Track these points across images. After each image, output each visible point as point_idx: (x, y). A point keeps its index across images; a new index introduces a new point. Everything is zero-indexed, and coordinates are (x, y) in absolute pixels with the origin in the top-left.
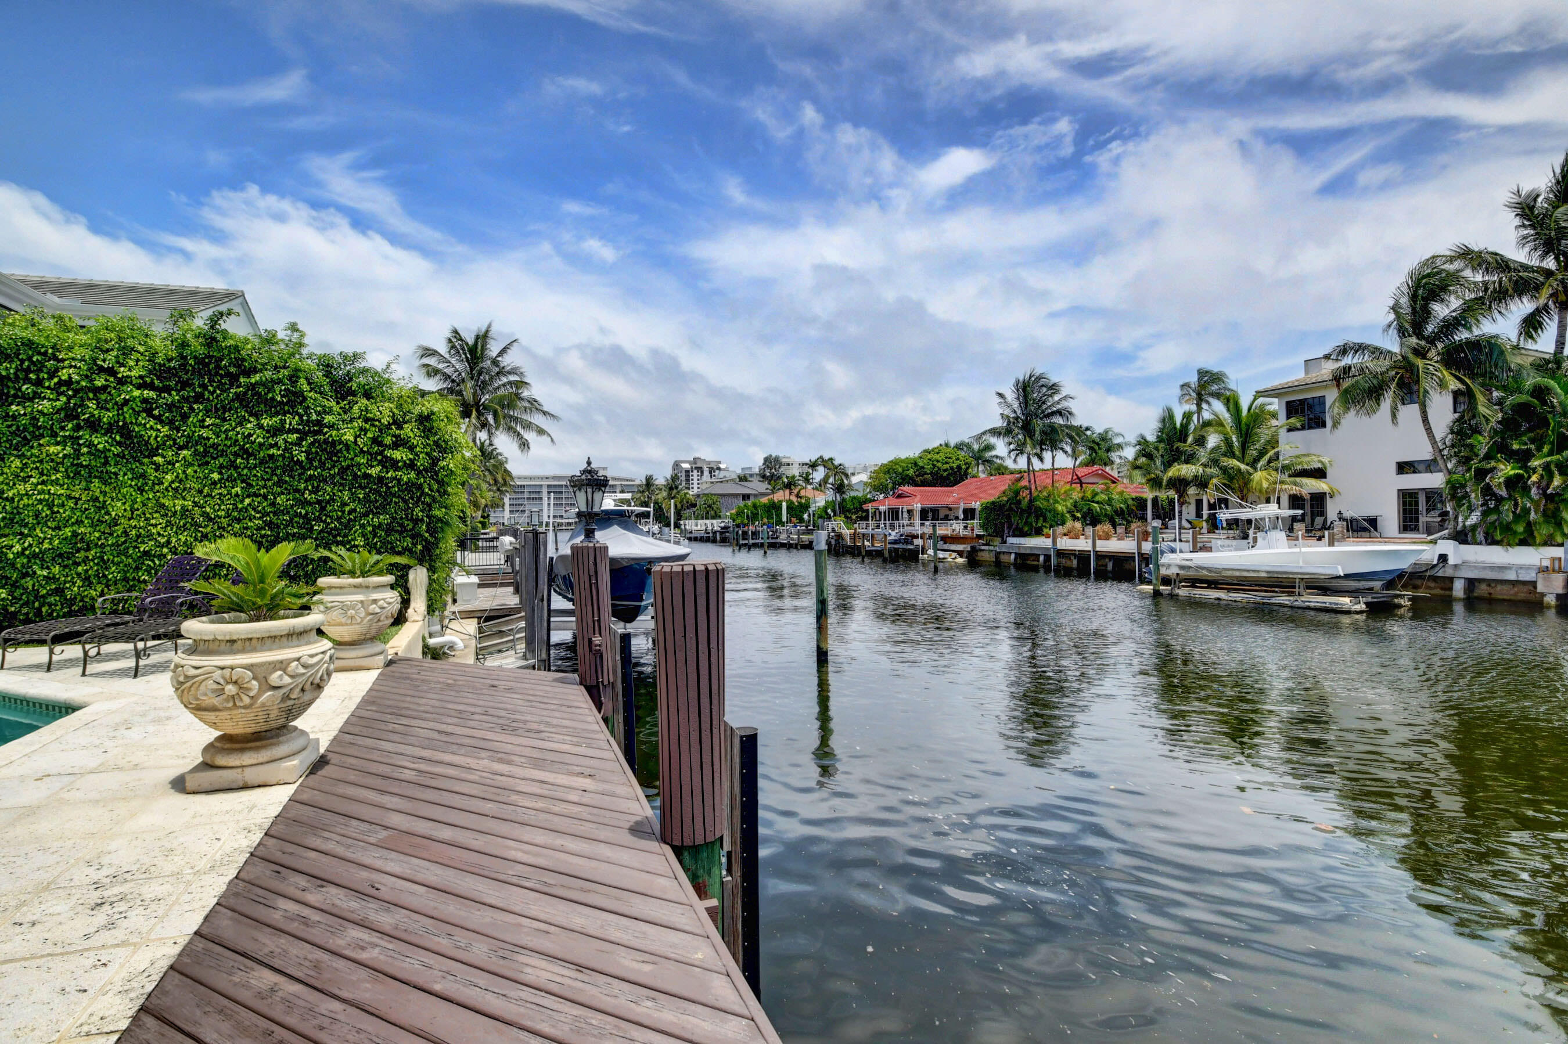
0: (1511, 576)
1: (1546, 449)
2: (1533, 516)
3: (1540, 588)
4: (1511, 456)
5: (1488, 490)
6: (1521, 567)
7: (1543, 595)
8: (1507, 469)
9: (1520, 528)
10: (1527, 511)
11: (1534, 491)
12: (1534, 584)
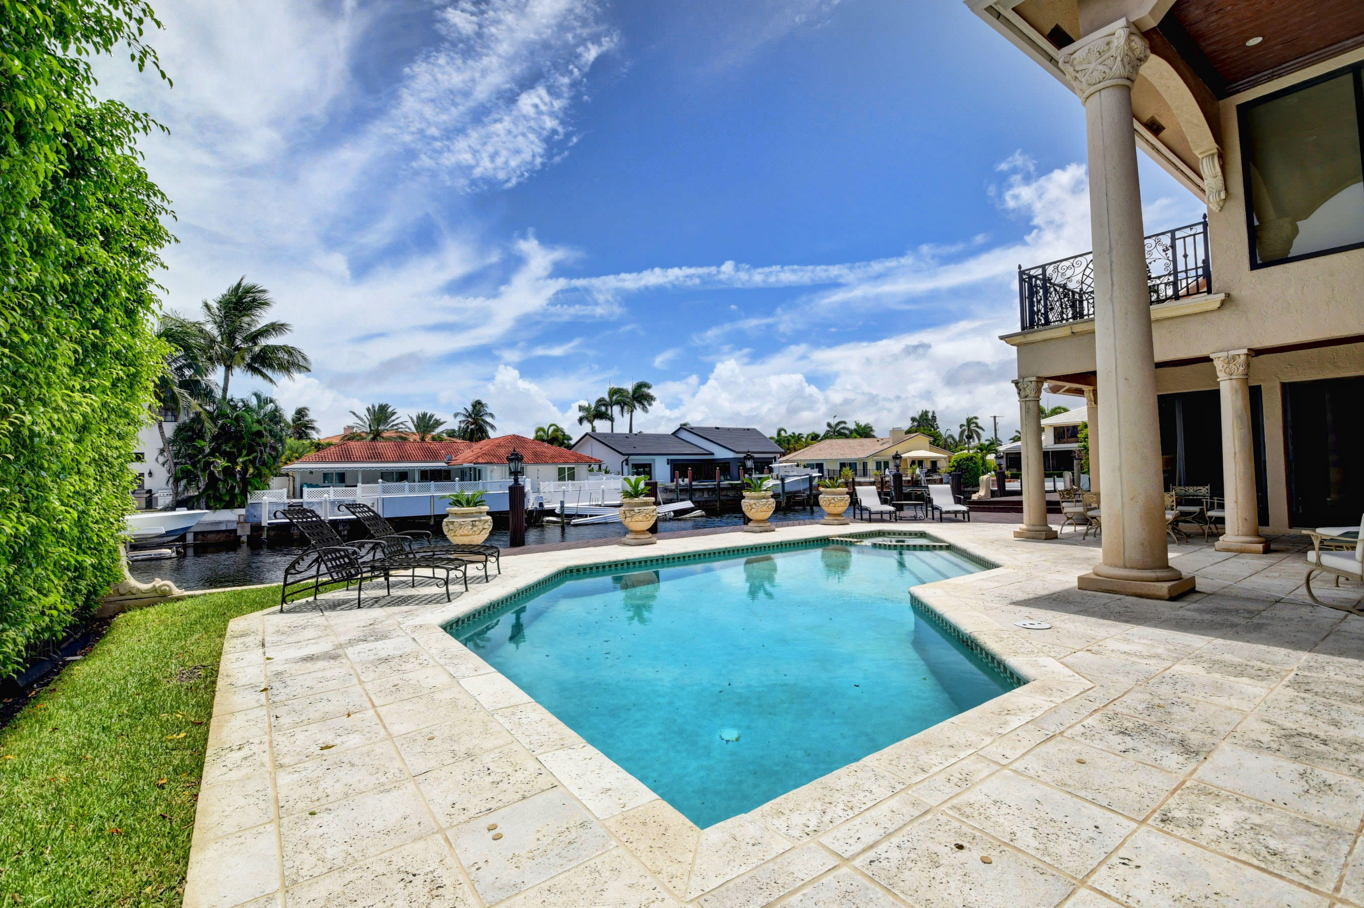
0: (223, 528)
1: (245, 452)
2: (237, 491)
3: (239, 533)
4: (224, 454)
5: (212, 474)
6: (228, 522)
7: (240, 536)
8: (222, 463)
9: (227, 498)
10: (233, 488)
11: (238, 476)
12: (235, 531)
